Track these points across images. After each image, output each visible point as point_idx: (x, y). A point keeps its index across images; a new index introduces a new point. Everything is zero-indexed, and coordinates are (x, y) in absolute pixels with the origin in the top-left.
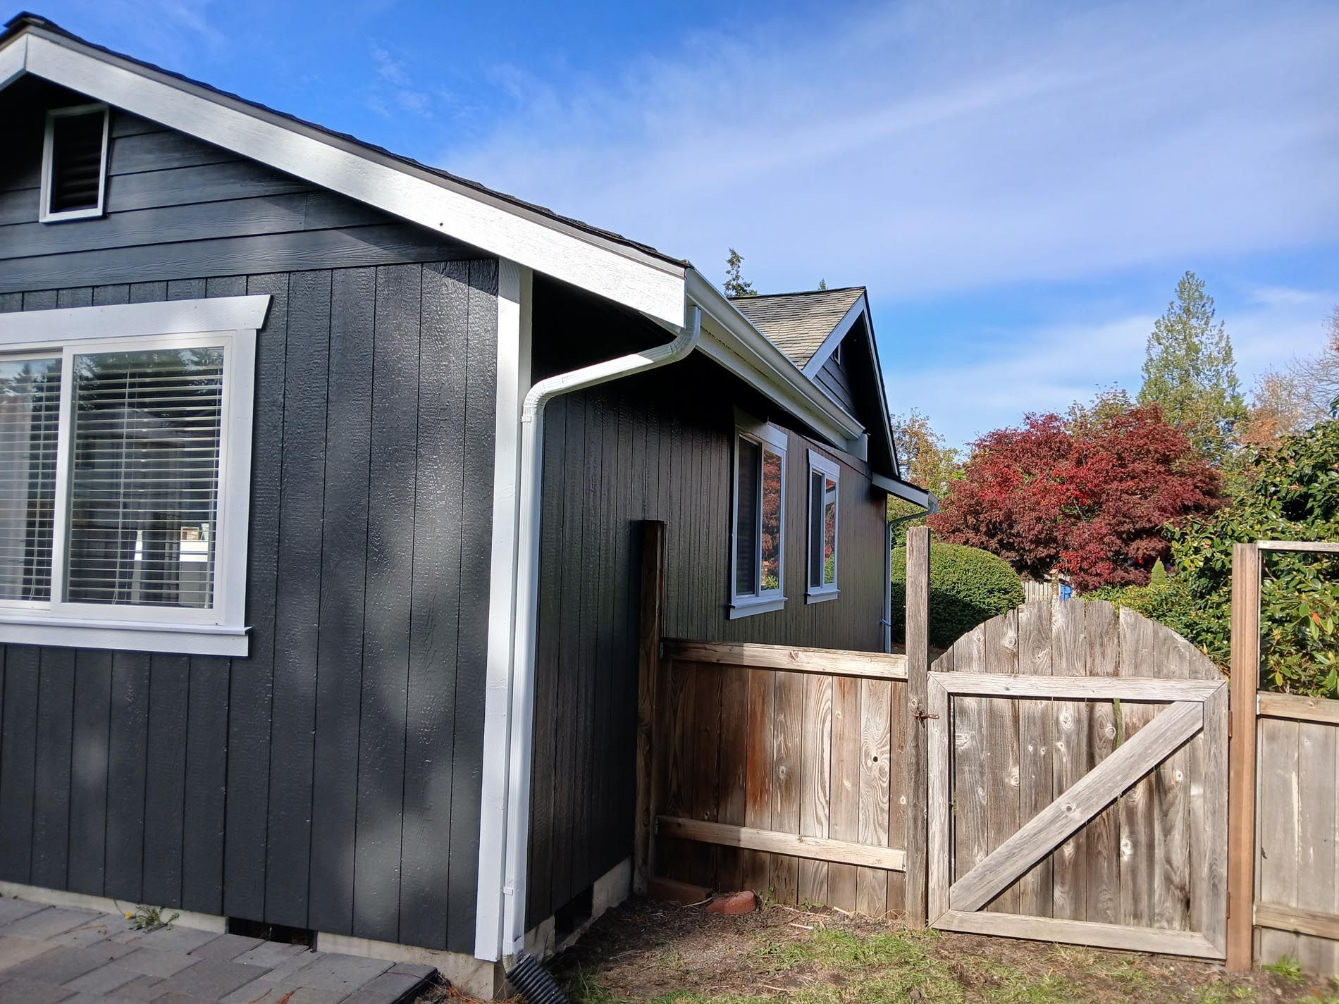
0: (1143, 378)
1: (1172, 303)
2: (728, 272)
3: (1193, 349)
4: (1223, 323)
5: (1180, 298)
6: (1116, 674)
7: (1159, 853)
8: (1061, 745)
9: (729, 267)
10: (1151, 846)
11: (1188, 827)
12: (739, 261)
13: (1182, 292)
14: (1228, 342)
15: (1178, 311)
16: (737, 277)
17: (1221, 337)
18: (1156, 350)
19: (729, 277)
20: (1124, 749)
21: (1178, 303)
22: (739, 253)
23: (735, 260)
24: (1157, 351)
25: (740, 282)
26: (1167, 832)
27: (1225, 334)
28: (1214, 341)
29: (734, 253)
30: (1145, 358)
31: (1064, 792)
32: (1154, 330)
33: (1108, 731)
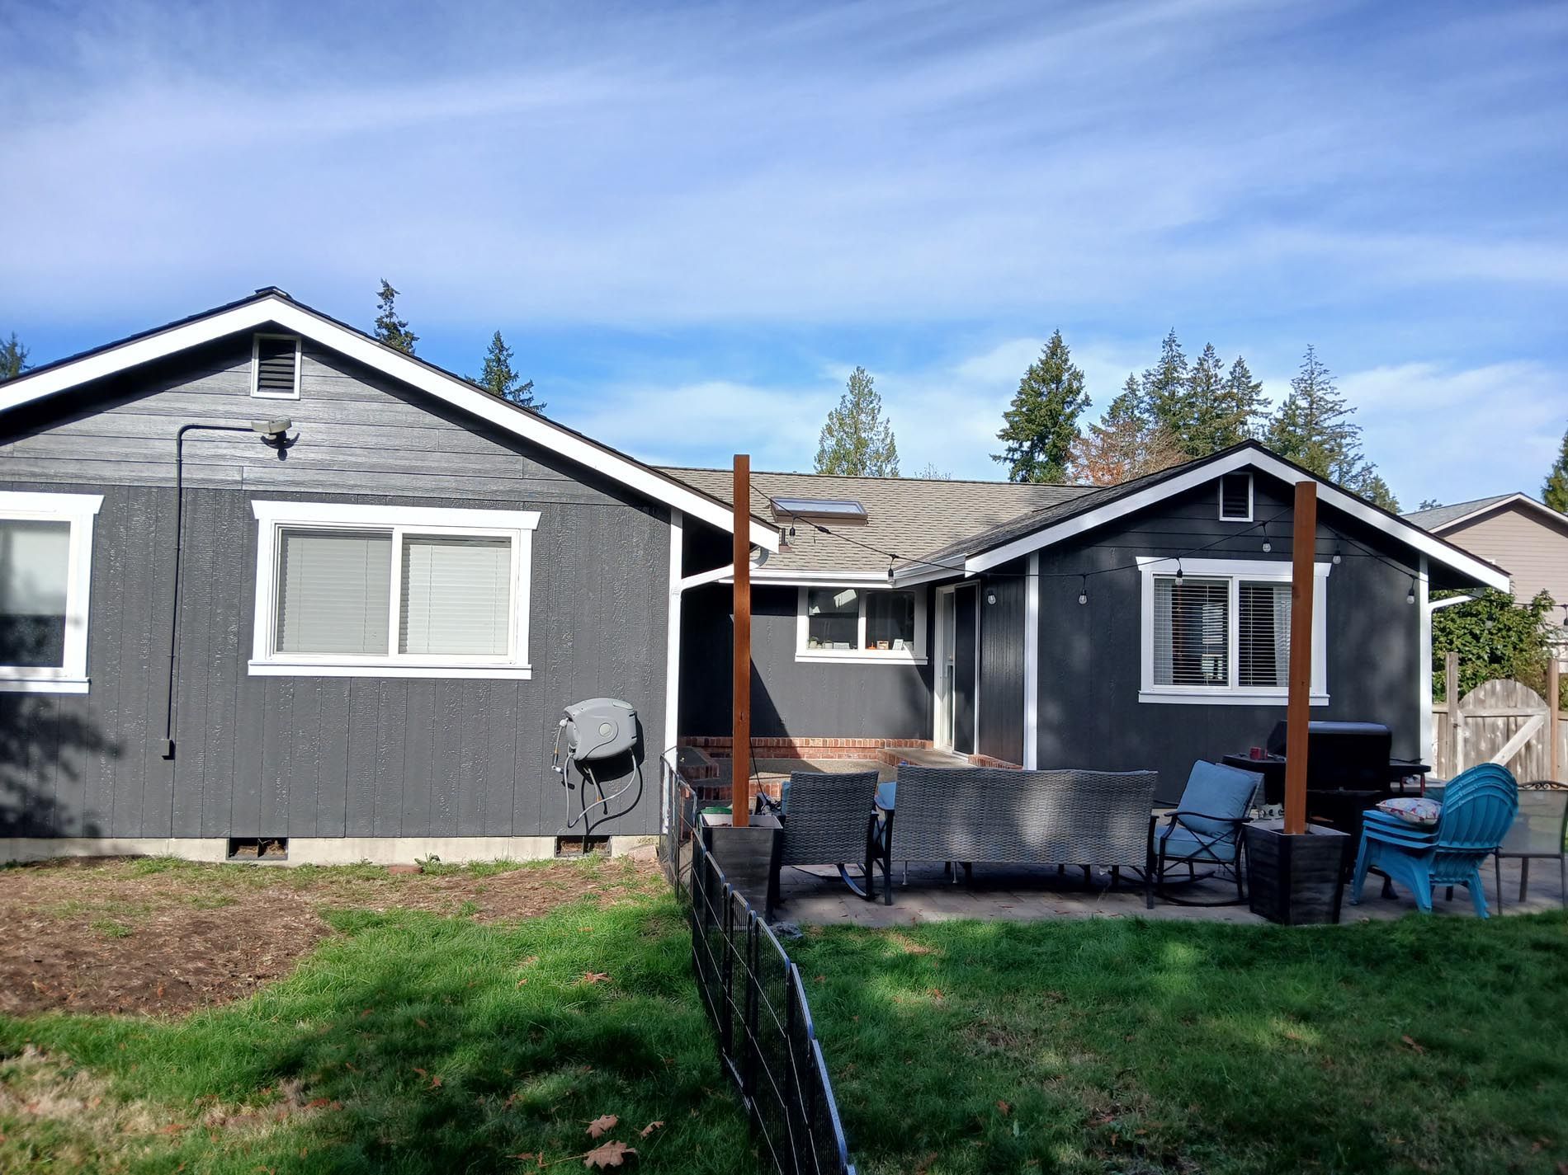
0: (815, 467)
1: (844, 396)
2: (380, 307)
3: (861, 444)
4: (888, 421)
5: (852, 392)
6: (1516, 706)
7: (1529, 770)
8: (1498, 734)
9: (381, 301)
10: (1526, 768)
11: (1538, 760)
12: (393, 295)
13: (853, 387)
14: (892, 440)
15: (850, 406)
16: (391, 315)
17: (887, 434)
18: (828, 442)
19: (381, 313)
20: (1520, 733)
21: (850, 397)
22: (393, 286)
23: (388, 294)
24: (830, 443)
25: (395, 320)
26: (1531, 762)
27: (890, 431)
28: (881, 437)
29: (386, 285)
30: (818, 449)
31: (1499, 750)
32: (827, 421)
33: (1513, 727)
